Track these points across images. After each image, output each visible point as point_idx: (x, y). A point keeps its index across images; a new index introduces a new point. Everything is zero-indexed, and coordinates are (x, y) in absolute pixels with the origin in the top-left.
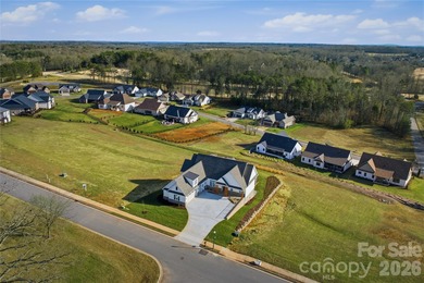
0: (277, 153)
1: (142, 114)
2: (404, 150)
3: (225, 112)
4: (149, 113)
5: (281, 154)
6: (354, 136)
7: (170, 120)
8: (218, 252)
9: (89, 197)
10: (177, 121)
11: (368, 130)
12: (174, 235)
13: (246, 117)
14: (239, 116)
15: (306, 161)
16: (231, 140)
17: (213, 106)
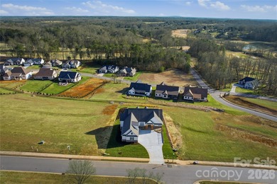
0: (141, 93)
1: (41, 80)
2: (191, 80)
3: (94, 70)
4: (45, 79)
5: (144, 94)
6: (167, 76)
7: (64, 81)
8: (176, 163)
9: (76, 154)
10: (70, 82)
11: (172, 71)
12: (148, 162)
13: (108, 72)
14: (103, 72)
15: (158, 95)
16: (110, 89)
17: (84, 67)
